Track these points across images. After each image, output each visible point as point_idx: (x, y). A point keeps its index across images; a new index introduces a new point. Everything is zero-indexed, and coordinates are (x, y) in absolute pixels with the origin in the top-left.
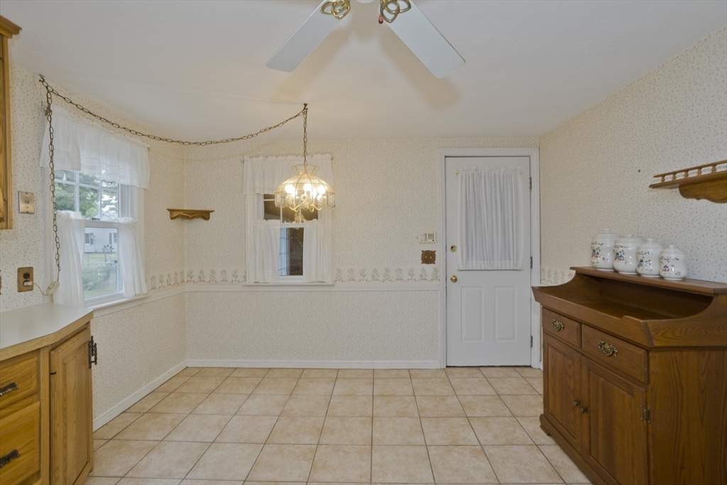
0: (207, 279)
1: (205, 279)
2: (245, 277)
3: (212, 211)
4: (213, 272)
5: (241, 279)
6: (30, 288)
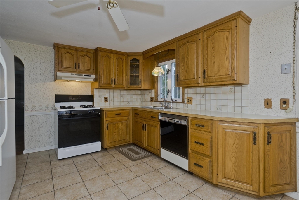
6: (285, 108)
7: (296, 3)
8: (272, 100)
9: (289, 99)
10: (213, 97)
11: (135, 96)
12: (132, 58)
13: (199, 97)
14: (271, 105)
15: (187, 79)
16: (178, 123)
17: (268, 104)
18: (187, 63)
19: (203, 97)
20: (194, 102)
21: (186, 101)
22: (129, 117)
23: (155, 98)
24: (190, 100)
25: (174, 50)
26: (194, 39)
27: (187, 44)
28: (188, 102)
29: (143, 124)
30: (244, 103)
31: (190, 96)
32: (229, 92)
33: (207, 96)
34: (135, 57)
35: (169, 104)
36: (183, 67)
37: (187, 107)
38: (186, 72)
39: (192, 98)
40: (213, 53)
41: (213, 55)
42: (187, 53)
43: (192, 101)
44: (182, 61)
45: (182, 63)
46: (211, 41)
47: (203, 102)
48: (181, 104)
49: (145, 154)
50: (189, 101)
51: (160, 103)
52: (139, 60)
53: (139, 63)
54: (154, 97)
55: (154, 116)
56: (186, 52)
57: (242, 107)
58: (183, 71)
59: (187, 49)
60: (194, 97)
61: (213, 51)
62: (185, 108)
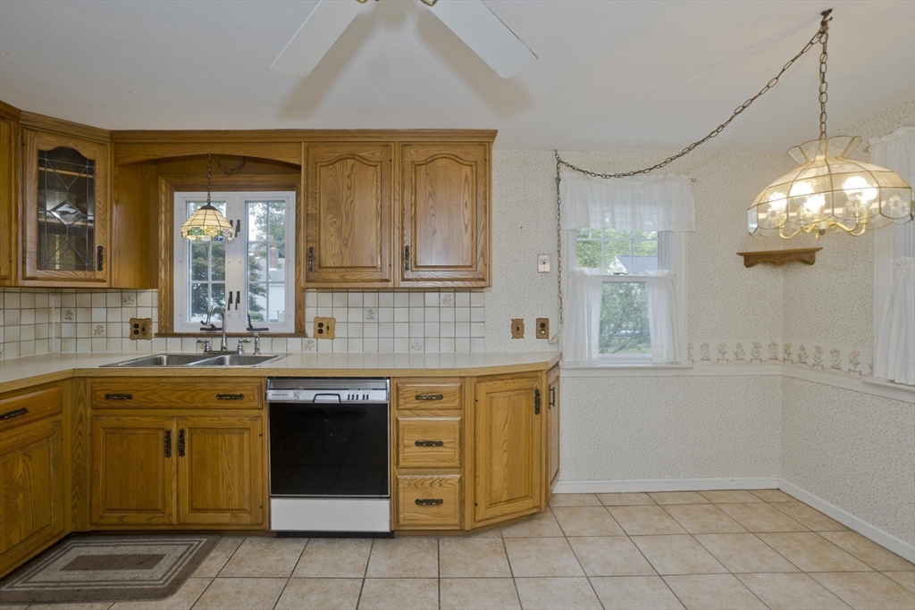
0: (810, 361)
1: (807, 360)
2: (871, 367)
3: (818, 250)
4: (818, 350)
5: (866, 370)
6: (545, 336)
7: (556, 151)
8: (524, 322)
9: (548, 319)
10: (400, 314)
11: (28, 318)
12: (50, 143)
13: (356, 315)
14: (523, 332)
15: (348, 267)
16: (355, 401)
17: (518, 328)
18: (347, 218)
19: (372, 318)
20: (339, 331)
21: (310, 329)
22: (59, 417)
23: (160, 322)
24: (325, 326)
25: (299, 168)
26: (373, 154)
27: (350, 162)
28: (320, 332)
29: (162, 435)
30: (476, 330)
31: (324, 313)
32: (442, 305)
33: (384, 314)
34: (71, 144)
35: (246, 342)
36: (332, 229)
37: (314, 349)
38: (346, 245)
39: (332, 319)
40: (432, 207)
41: (432, 211)
42: (349, 188)
43: (334, 330)
44: (329, 208)
45: (330, 216)
46: (428, 175)
47: (371, 331)
48: (290, 340)
49: (182, 549)
50: (323, 328)
51: (199, 342)
52: (92, 162)
53: (92, 172)
54: (155, 319)
55: (238, 393)
56: (345, 186)
57: (470, 338)
58: (332, 239)
59: (349, 176)
60: (339, 315)
61: (431, 203)
62: (308, 352)
